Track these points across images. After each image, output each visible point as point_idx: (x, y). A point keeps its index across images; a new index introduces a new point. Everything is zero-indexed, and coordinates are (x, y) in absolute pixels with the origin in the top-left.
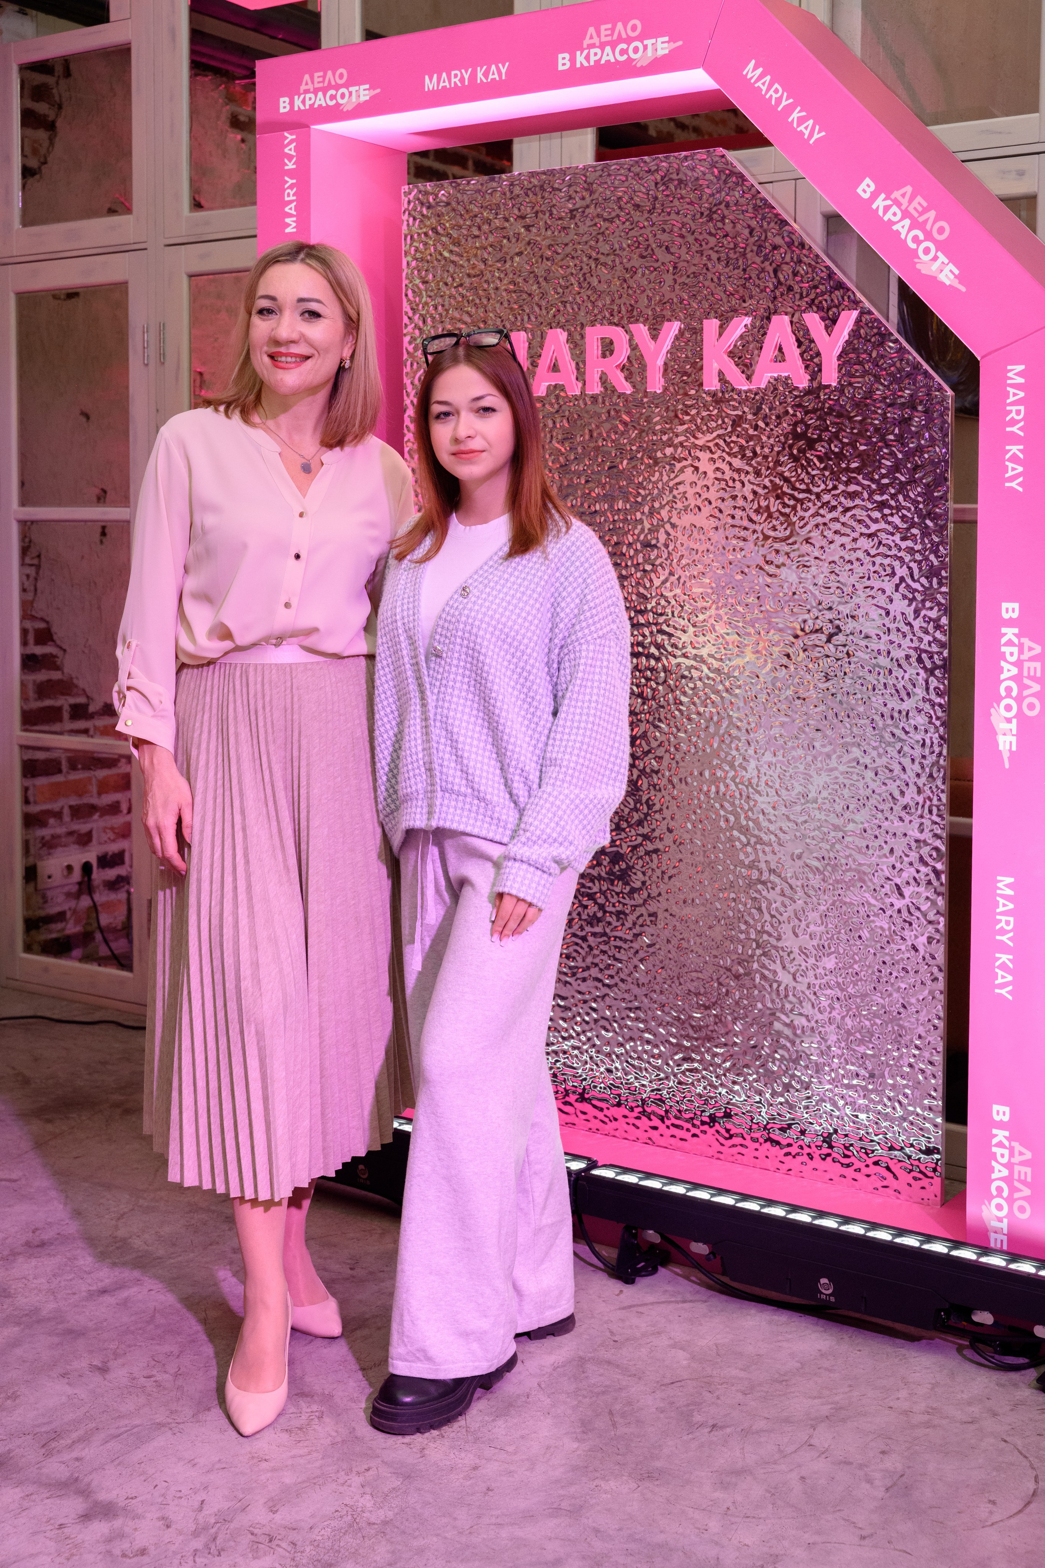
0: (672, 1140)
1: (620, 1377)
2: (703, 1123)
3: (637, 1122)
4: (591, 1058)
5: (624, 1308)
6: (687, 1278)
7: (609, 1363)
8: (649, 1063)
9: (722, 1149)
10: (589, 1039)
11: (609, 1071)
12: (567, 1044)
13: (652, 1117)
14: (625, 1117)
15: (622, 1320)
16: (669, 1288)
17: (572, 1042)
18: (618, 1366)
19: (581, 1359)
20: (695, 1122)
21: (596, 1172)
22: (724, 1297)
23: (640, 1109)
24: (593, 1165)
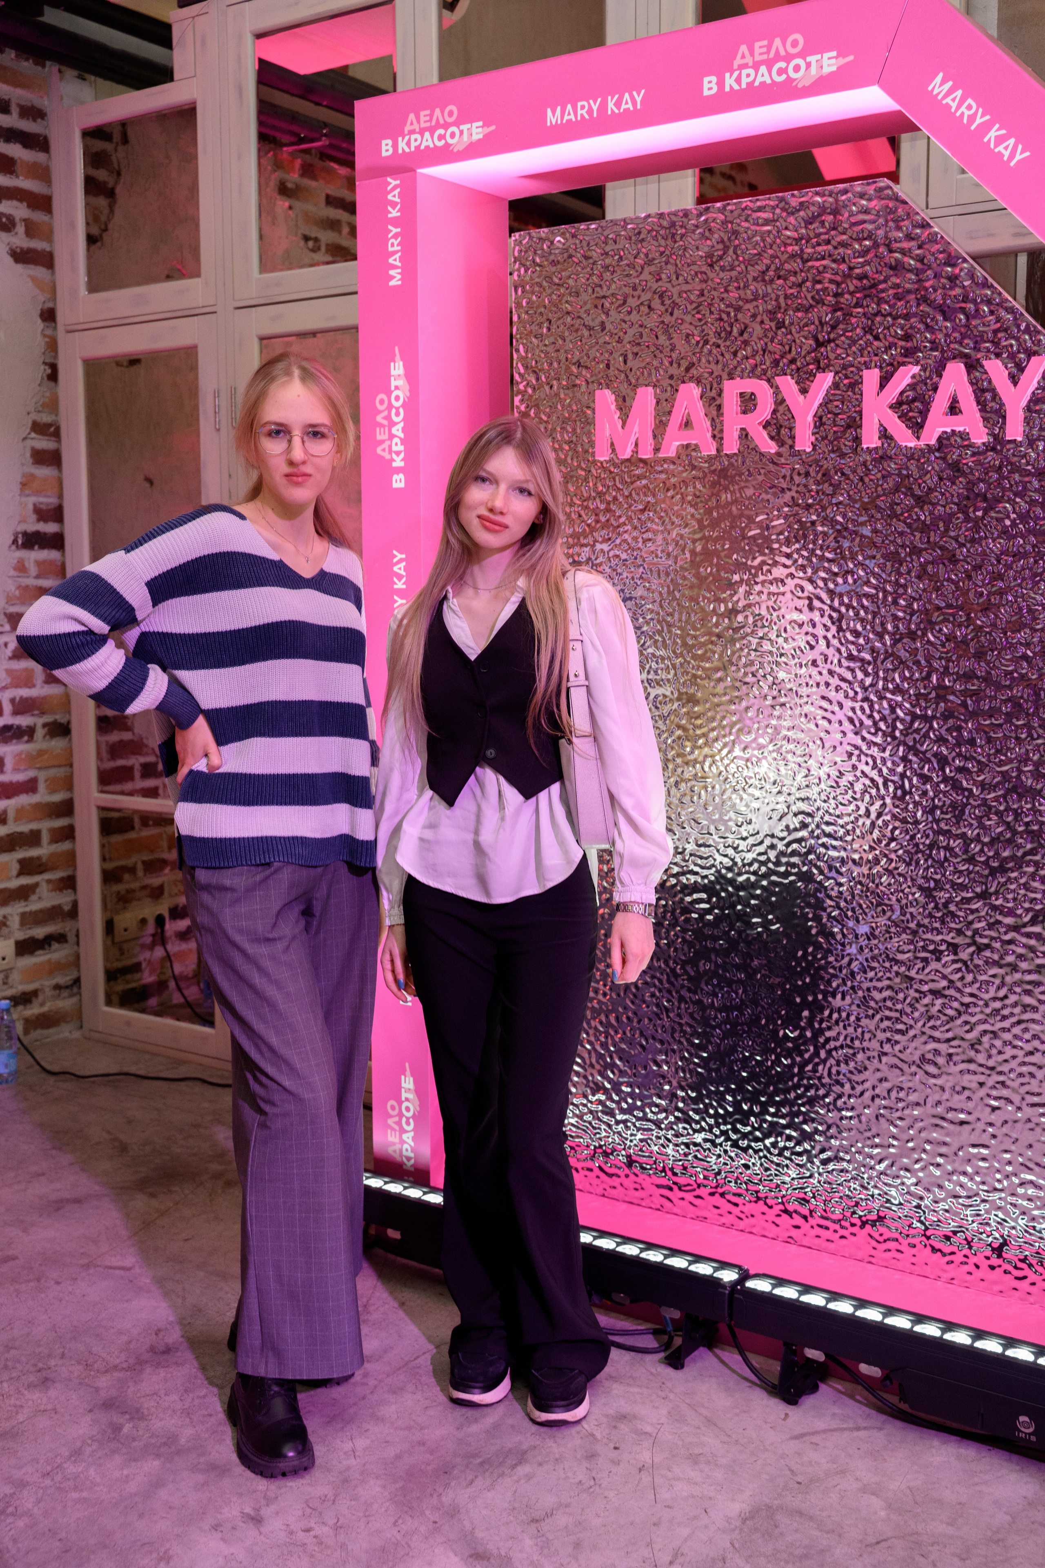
0: (817, 1241)
1: (817, 1533)
2: (853, 1225)
3: (778, 1220)
4: (726, 1152)
5: (796, 1438)
6: (852, 1397)
7: (800, 1513)
8: (791, 1160)
9: (873, 1252)
10: (724, 1133)
11: (746, 1167)
12: (699, 1138)
13: (794, 1215)
14: (764, 1214)
15: (798, 1454)
16: (837, 1410)
17: (703, 1135)
18: (811, 1518)
19: (769, 1507)
20: (843, 1223)
21: (750, 1284)
22: (898, 1423)
23: (781, 1207)
24: (745, 1276)
